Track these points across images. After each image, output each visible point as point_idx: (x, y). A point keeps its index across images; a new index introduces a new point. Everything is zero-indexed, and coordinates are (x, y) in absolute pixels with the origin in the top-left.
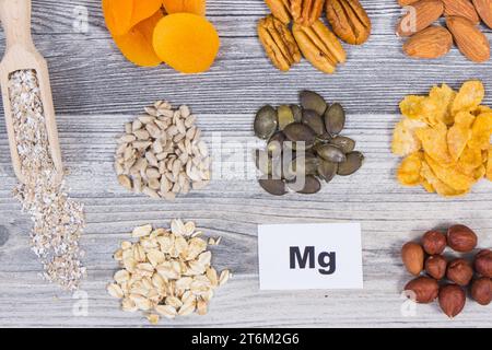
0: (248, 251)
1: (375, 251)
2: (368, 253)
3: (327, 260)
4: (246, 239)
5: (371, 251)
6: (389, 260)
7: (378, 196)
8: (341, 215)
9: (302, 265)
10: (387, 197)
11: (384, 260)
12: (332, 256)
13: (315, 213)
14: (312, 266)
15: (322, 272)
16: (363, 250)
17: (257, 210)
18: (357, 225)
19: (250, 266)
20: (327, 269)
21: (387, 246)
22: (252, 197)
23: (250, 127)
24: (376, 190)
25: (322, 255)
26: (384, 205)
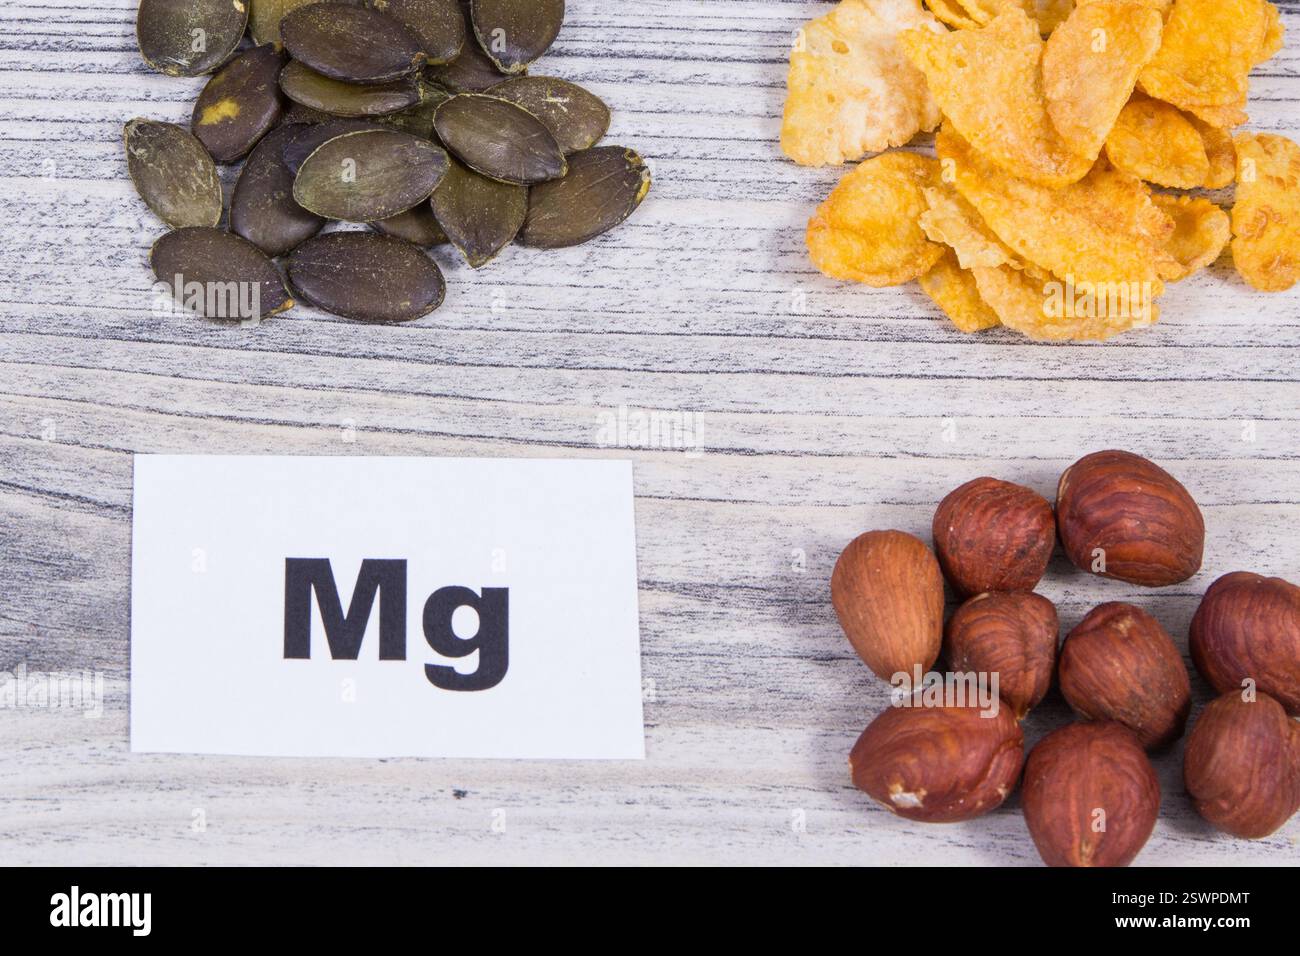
0: (82, 570)
1: (704, 592)
2: (666, 600)
3: (465, 622)
4: (75, 517)
5: (685, 589)
6: (772, 634)
7: (714, 346)
8: (539, 423)
9: (345, 645)
10: (763, 352)
11: (744, 635)
12: (494, 605)
13: (418, 413)
14: (393, 647)
15: (441, 677)
16: (647, 585)
17: (133, 389)
18: (619, 470)
19: (88, 644)
20: (468, 664)
21: (761, 569)
22: (114, 334)
23: (122, 32)
24: (707, 320)
25: (444, 601)
26: (744, 387)
